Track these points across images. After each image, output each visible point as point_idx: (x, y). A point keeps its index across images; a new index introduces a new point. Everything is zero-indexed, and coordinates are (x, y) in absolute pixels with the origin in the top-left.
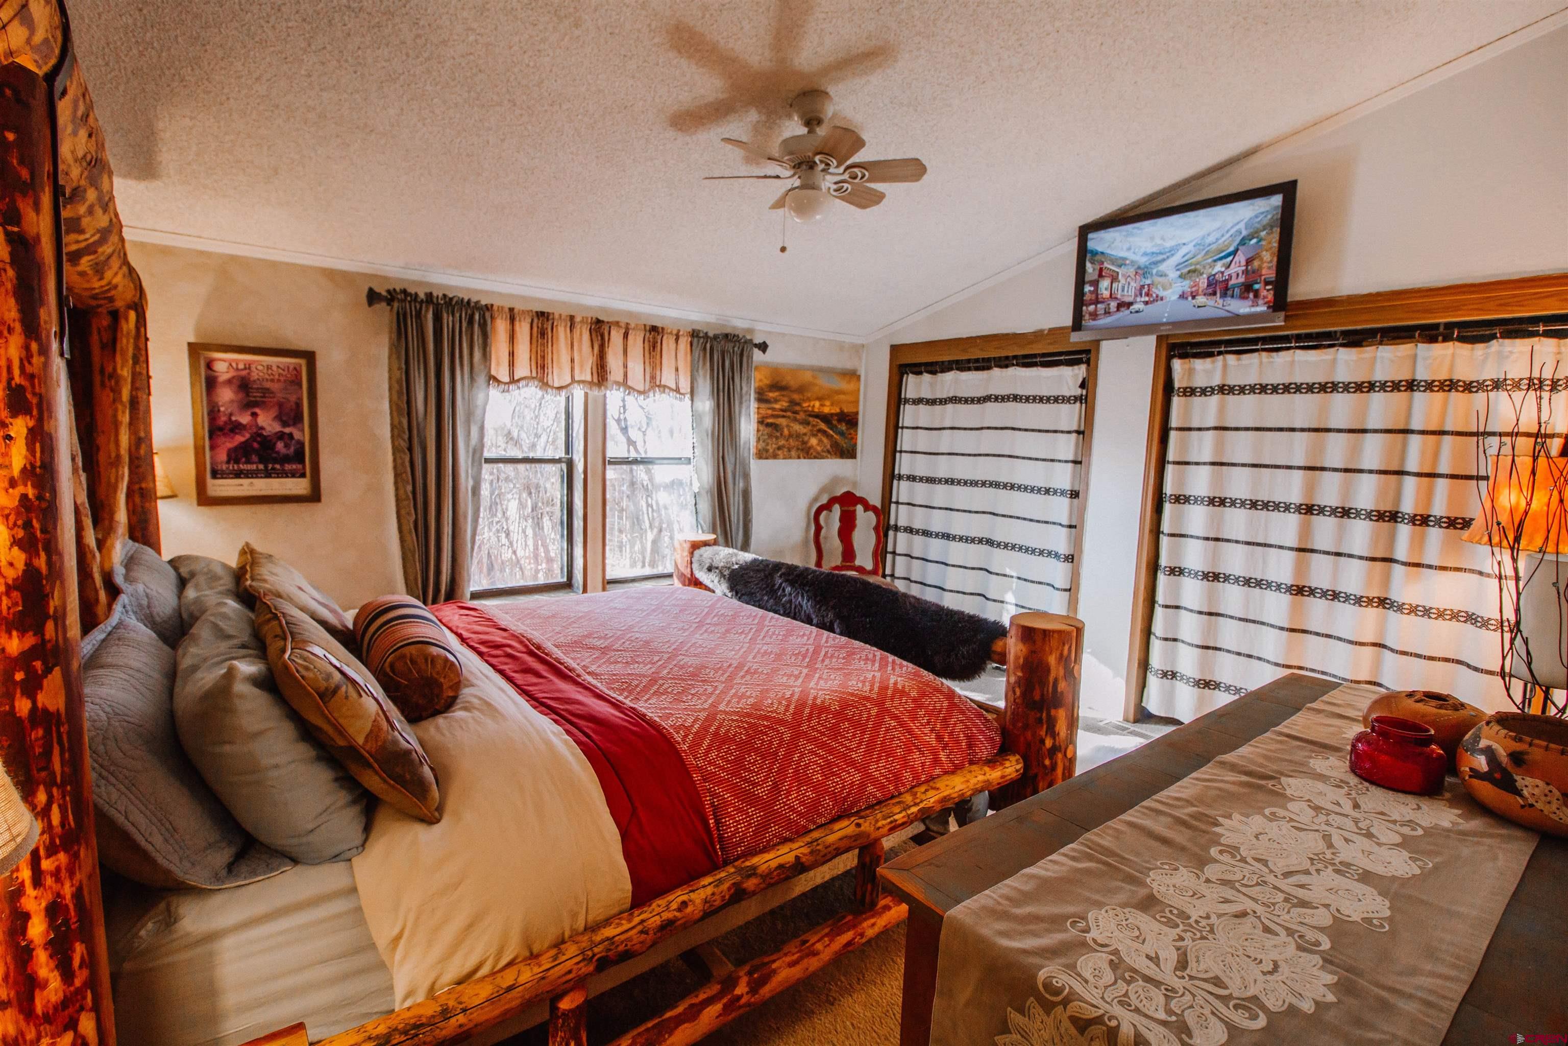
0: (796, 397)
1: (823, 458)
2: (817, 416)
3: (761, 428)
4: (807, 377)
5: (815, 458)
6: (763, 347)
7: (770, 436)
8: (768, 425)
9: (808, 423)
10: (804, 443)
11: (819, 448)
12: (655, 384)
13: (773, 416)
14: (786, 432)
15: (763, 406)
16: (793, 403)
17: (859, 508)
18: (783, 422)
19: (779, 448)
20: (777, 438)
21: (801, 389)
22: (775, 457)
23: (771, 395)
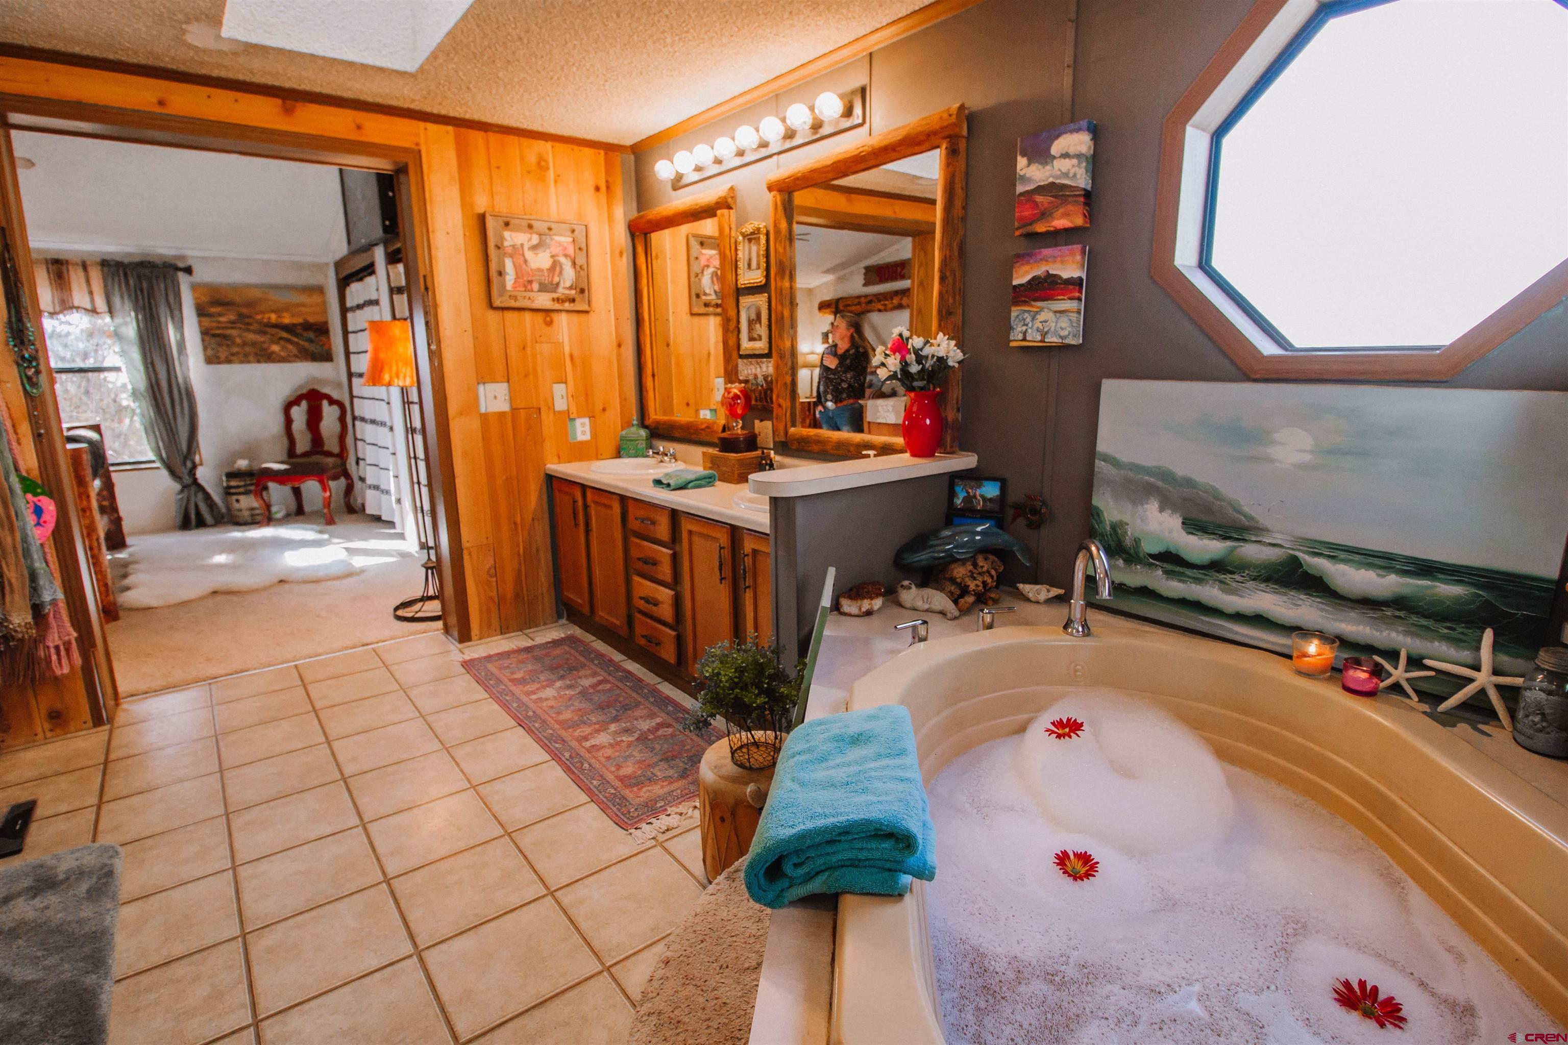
0: (245, 311)
1: (289, 361)
2: (276, 326)
3: (207, 338)
4: (257, 294)
5: (279, 361)
6: (189, 270)
7: (220, 345)
8: (214, 336)
9: (265, 333)
10: (263, 349)
11: (283, 354)
12: (66, 306)
13: (218, 328)
14: (239, 341)
15: (204, 319)
16: (241, 316)
17: (325, 403)
18: (234, 332)
19: (233, 355)
20: (228, 346)
21: (251, 304)
22: (228, 361)
23: (213, 310)
